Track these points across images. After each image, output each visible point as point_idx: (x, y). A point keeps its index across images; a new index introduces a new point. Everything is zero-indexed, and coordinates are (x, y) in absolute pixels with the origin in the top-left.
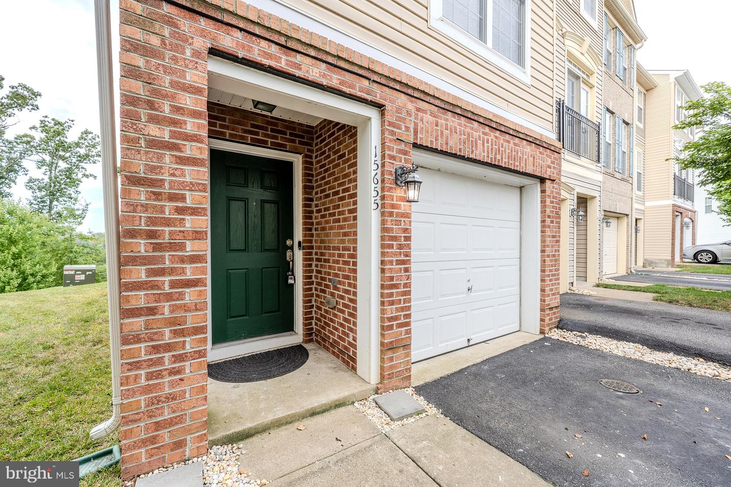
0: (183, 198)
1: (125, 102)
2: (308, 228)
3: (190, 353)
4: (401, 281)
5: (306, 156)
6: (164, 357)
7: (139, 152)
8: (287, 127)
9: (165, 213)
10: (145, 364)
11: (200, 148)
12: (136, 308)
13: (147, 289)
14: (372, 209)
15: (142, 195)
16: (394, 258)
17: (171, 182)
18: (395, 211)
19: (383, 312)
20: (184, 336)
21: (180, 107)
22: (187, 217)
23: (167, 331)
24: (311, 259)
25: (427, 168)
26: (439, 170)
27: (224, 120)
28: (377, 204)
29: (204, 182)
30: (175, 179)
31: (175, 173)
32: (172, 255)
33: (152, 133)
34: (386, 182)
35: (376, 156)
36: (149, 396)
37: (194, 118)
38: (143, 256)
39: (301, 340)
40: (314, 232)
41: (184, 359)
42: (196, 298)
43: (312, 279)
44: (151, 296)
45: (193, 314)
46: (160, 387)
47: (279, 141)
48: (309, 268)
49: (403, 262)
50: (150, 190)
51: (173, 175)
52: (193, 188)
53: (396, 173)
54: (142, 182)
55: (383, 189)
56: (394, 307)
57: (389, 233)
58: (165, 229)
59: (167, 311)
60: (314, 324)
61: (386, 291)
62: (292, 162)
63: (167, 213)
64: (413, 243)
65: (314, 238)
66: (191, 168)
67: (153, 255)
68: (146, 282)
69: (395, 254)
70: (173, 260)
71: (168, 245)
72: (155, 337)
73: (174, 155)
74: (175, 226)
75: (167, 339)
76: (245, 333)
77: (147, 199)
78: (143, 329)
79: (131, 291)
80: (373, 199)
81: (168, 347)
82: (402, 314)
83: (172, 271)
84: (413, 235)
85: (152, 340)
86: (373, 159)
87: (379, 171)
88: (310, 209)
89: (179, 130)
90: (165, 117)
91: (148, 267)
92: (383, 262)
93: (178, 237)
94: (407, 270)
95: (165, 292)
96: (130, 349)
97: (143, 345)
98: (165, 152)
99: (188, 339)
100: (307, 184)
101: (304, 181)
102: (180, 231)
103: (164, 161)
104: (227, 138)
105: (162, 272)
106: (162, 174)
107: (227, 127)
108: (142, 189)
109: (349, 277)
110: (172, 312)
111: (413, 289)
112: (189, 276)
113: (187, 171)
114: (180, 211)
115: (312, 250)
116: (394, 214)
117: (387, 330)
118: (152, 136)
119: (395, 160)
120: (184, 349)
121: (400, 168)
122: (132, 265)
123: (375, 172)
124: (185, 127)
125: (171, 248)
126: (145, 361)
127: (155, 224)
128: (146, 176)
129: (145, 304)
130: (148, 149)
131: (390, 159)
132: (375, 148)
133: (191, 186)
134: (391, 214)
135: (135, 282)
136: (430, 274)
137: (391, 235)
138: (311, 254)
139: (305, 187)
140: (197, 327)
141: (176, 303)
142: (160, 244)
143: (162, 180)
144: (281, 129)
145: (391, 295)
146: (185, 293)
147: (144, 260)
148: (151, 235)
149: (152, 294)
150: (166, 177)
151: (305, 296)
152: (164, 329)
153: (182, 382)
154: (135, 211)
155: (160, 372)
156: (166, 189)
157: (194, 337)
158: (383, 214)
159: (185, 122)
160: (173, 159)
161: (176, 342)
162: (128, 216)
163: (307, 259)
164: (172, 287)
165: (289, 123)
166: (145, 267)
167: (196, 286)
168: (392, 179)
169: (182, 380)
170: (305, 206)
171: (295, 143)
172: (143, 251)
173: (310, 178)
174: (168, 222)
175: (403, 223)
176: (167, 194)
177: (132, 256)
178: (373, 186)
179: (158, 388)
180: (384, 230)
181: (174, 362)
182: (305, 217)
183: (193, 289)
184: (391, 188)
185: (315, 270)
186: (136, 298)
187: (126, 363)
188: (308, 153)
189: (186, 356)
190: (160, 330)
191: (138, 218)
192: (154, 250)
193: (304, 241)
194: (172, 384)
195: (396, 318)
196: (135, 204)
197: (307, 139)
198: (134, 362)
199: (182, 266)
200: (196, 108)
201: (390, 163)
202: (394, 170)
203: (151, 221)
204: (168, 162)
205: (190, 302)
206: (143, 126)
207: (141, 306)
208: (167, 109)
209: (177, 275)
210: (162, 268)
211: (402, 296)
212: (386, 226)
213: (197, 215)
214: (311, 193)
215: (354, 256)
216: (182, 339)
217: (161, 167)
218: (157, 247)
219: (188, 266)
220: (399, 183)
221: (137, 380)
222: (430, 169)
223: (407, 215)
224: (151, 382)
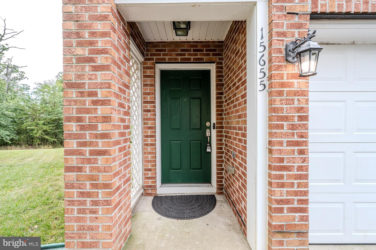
0: (95, 94)
1: (65, 37)
2: (219, 114)
3: (102, 201)
4: (294, 163)
5: (218, 63)
6: (87, 200)
7: (72, 66)
8: (204, 46)
9: (86, 105)
10: (77, 203)
11: (106, 58)
12: (72, 166)
13: (76, 155)
14: (258, 90)
15: (74, 94)
16: (285, 139)
17: (89, 83)
18: (285, 89)
19: (271, 192)
20: (97, 189)
21: (94, 32)
22: (99, 107)
23: (88, 183)
24: (222, 136)
25: (334, 44)
26: (353, 43)
27: (165, 50)
28: (264, 85)
29: (109, 82)
30: (91, 81)
31: (92, 77)
32: (90, 133)
33: (79, 53)
34: (273, 61)
35: (262, 38)
36: (78, 224)
37: (103, 37)
38: (75, 133)
39: (215, 191)
40: (224, 116)
41: (98, 204)
42: (104, 163)
43: (222, 150)
44: (79, 160)
45: (103, 174)
46: (84, 219)
47: (199, 57)
48: (220, 142)
49: (297, 144)
50: (78, 90)
51: (90, 79)
52: (102, 87)
53: (286, 49)
54: (74, 86)
55: (270, 69)
56: (285, 189)
57: (278, 113)
58: (86, 116)
59: (88, 170)
60: (224, 182)
61: (274, 173)
62: (210, 70)
63: (87, 105)
64: (311, 123)
65: (224, 121)
66: (100, 73)
67: (80, 133)
68: (77, 151)
69: (286, 135)
70: (91, 137)
71: (88, 126)
72: (82, 187)
73: (91, 65)
74: (92, 113)
75: (88, 189)
76: (180, 180)
77: (77, 97)
78: (75, 180)
79: (69, 155)
80: (259, 81)
81: (89, 195)
82: (296, 198)
83: (91, 144)
84: (311, 114)
85: (80, 188)
86: (259, 41)
87: (266, 53)
88: (221, 100)
89: (93, 48)
90: (86, 41)
91: (77, 141)
92: (270, 143)
93: (93, 121)
94: (301, 152)
95: (87, 157)
96: (69, 192)
97: (75, 190)
98: (86, 64)
99: (100, 191)
100: (219, 83)
101: (217, 81)
102: (95, 117)
103: (85, 70)
104: (167, 61)
105: (84, 144)
106: (84, 79)
107: (166, 55)
108: (73, 90)
109: (242, 153)
110: (91, 171)
111: (311, 173)
112: (100, 148)
113: (98, 75)
114: (95, 103)
115: (222, 130)
116: (285, 93)
117: (275, 212)
118: (79, 55)
119: (285, 36)
120: (98, 197)
121: (292, 43)
122: (69, 139)
123: (262, 54)
124: (97, 45)
125: (89, 128)
126: (77, 201)
127: (81, 113)
128: (76, 82)
129: (76, 164)
130: (77, 64)
131: (279, 36)
132: (262, 30)
133: (101, 85)
134: (280, 93)
135: (71, 150)
136: (340, 155)
137: (280, 115)
138: (221, 132)
139: (217, 85)
140: (105, 184)
141: (93, 165)
142: (84, 125)
143: (84, 83)
144: (200, 48)
145: (281, 177)
146: (98, 159)
147: (76, 136)
148: (79, 120)
149: (79, 158)
150: (87, 81)
151: (217, 161)
152: (86, 182)
153: (97, 220)
154: (70, 105)
155: (85, 210)
156: (87, 89)
157: (104, 190)
158: (270, 94)
159: (97, 42)
160: (91, 68)
161: (93, 192)
162: (67, 108)
163: (219, 136)
164: (90, 155)
165: (205, 43)
166: (76, 141)
167: (104, 155)
168: (282, 57)
169: (97, 218)
170: (217, 98)
171: (210, 56)
172: (74, 130)
173: (221, 78)
174: (88, 111)
175: (296, 102)
176: (87, 92)
177: (69, 133)
178: (259, 67)
179: (83, 220)
180: (272, 110)
181: (92, 205)
182: (217, 106)
183: (103, 157)
184: (280, 66)
185: (224, 144)
186: (72, 160)
187: (67, 200)
188: (220, 61)
189: (99, 203)
190: (84, 182)
191: (71, 109)
192: (81, 129)
193: (218, 123)
194: (92, 220)
195: (287, 202)
196: (71, 100)
197: (218, 51)
198: (71, 201)
199: (97, 141)
200: (104, 30)
201: (279, 40)
202: (285, 47)
203: (79, 111)
204: (87, 70)
205: (101, 165)
206: (74, 50)
207: (74, 165)
208: (87, 35)
209: (93, 146)
210: (85, 141)
211: (295, 179)
212: (273, 106)
213: (104, 105)
214: (221, 89)
215: (244, 135)
216: (97, 191)
217: (84, 75)
218: (83, 128)
219: (100, 141)
220: (290, 59)
221: (72, 212)
222: (338, 44)
223: (304, 93)
224: (80, 215)
